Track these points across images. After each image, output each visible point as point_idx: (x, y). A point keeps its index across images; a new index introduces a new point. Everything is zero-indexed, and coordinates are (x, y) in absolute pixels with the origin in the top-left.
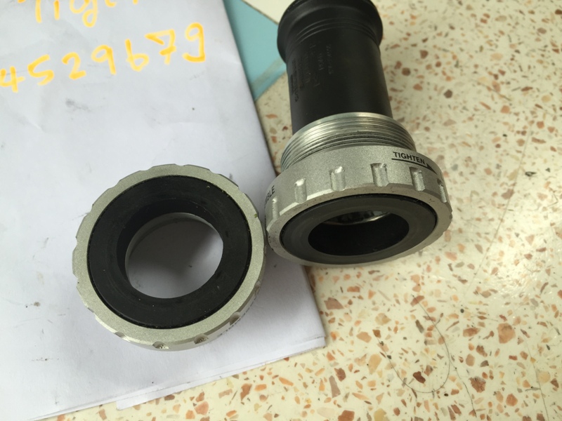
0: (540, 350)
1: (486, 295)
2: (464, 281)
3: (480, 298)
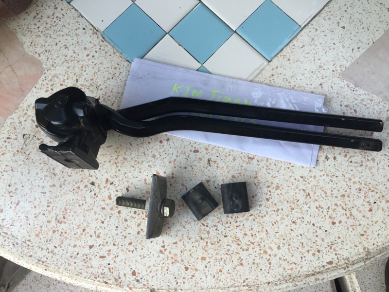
0: (286, 193)
1: (274, 177)
2: (269, 174)
3: (273, 178)
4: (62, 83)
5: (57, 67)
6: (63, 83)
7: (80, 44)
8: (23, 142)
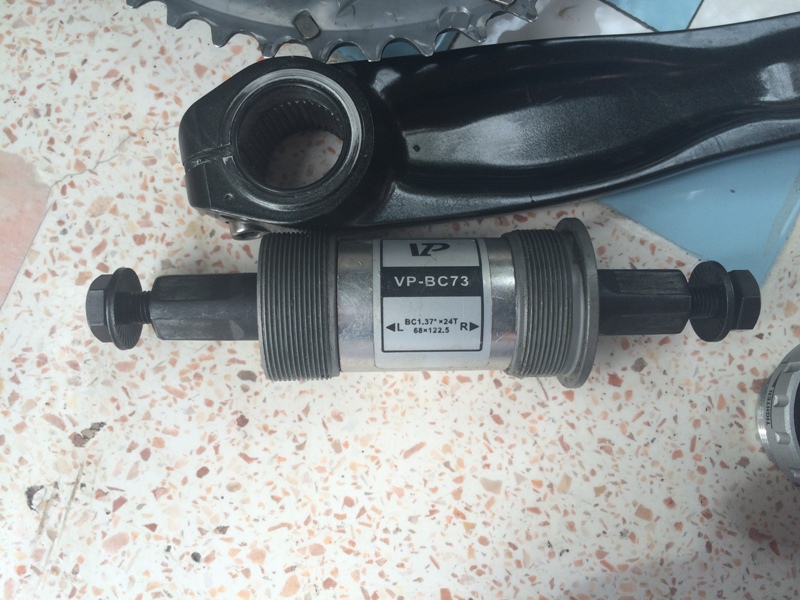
4: (140, 231)
5: (99, 169)
6: (147, 231)
7: (175, 56)
8: (36, 525)
